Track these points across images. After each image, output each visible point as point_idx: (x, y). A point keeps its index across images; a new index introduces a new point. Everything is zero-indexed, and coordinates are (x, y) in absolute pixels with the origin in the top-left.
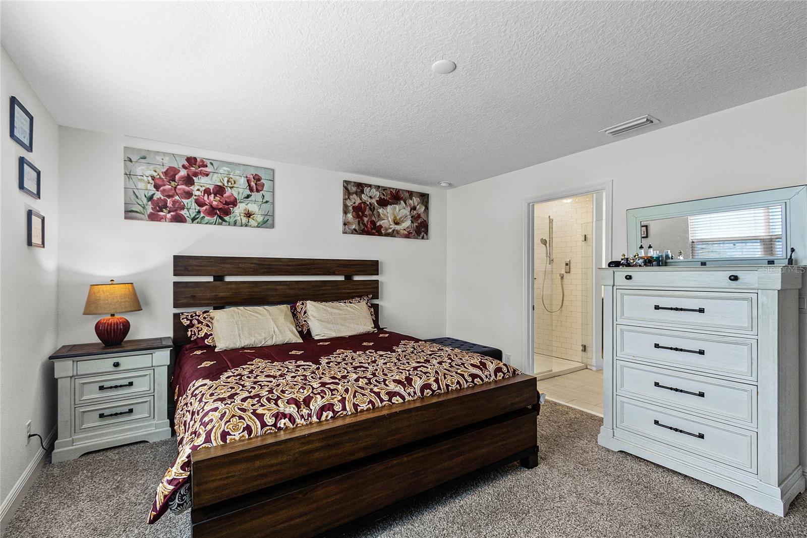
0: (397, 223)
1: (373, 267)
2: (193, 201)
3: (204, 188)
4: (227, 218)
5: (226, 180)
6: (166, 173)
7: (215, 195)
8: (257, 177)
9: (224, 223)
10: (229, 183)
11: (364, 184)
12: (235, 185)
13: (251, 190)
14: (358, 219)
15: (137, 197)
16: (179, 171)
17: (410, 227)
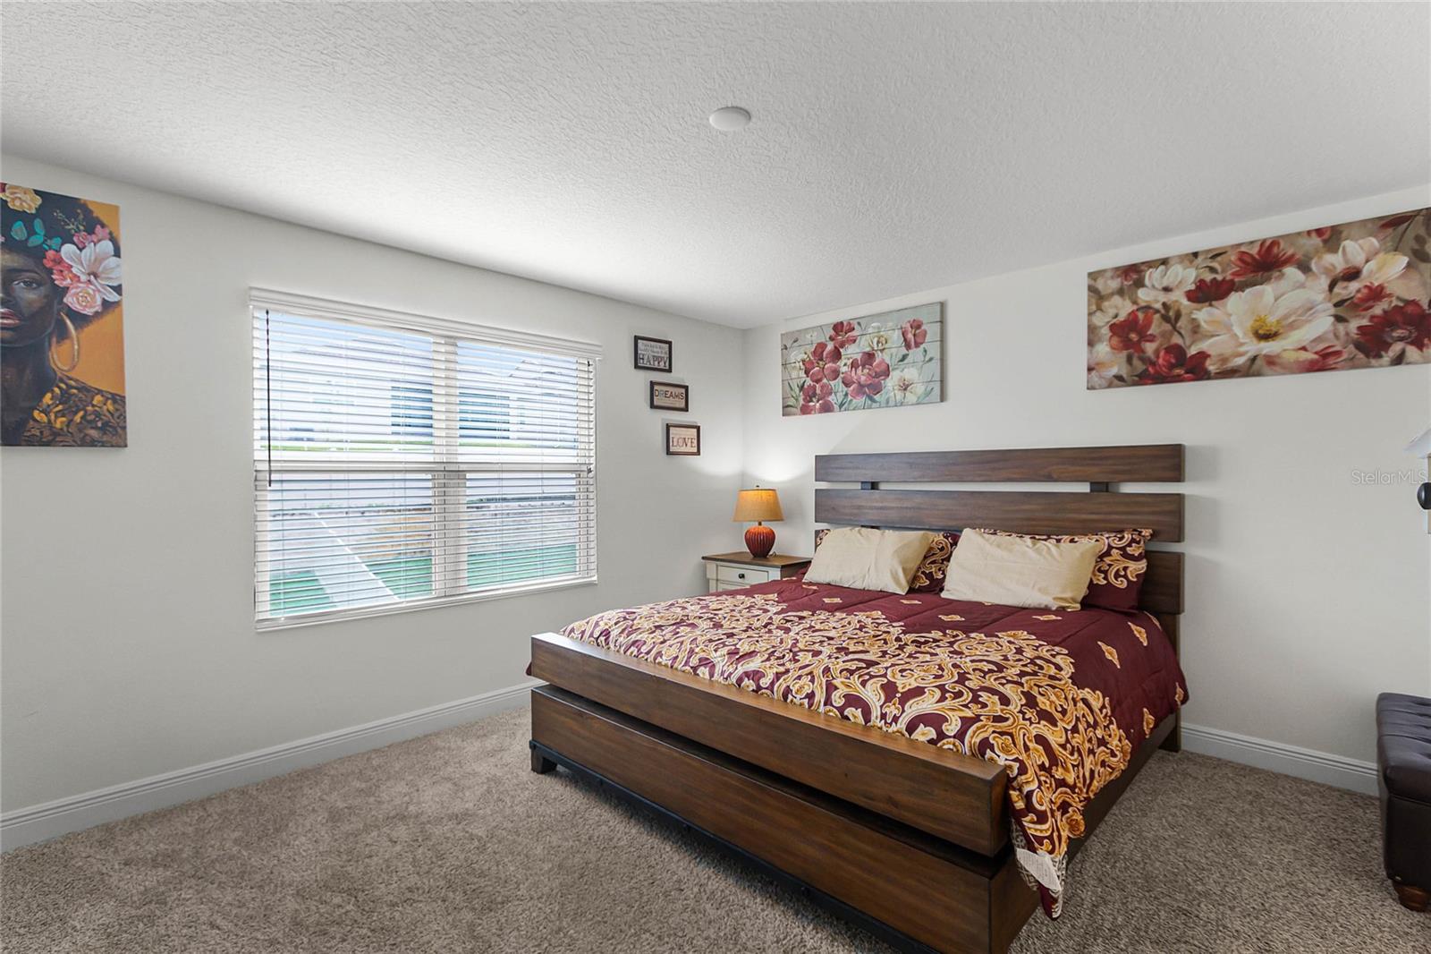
0: (1267, 337)
1: (1169, 460)
2: (841, 381)
3: (851, 360)
4: (877, 397)
5: (875, 340)
6: (814, 353)
7: (864, 367)
8: (915, 324)
9: (874, 405)
10: (880, 345)
11: (1143, 263)
12: (886, 346)
13: (908, 346)
14: (1125, 353)
15: (792, 389)
16: (826, 346)
17: (1331, 336)
